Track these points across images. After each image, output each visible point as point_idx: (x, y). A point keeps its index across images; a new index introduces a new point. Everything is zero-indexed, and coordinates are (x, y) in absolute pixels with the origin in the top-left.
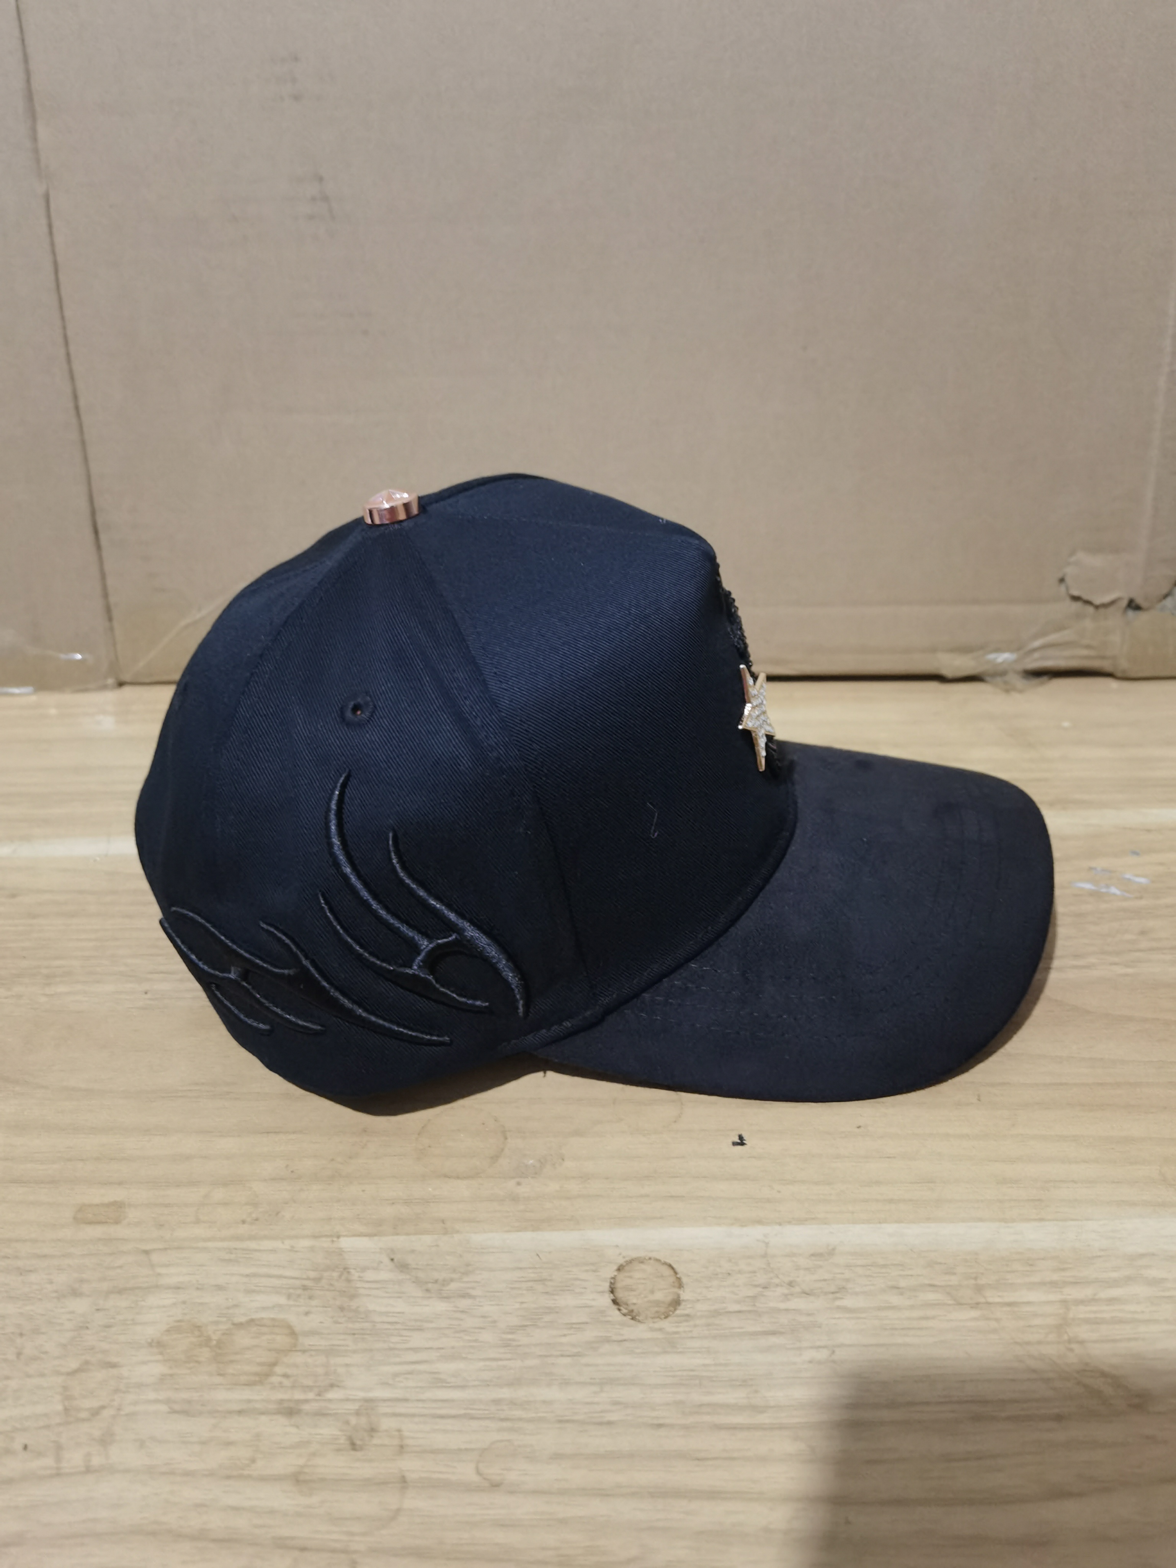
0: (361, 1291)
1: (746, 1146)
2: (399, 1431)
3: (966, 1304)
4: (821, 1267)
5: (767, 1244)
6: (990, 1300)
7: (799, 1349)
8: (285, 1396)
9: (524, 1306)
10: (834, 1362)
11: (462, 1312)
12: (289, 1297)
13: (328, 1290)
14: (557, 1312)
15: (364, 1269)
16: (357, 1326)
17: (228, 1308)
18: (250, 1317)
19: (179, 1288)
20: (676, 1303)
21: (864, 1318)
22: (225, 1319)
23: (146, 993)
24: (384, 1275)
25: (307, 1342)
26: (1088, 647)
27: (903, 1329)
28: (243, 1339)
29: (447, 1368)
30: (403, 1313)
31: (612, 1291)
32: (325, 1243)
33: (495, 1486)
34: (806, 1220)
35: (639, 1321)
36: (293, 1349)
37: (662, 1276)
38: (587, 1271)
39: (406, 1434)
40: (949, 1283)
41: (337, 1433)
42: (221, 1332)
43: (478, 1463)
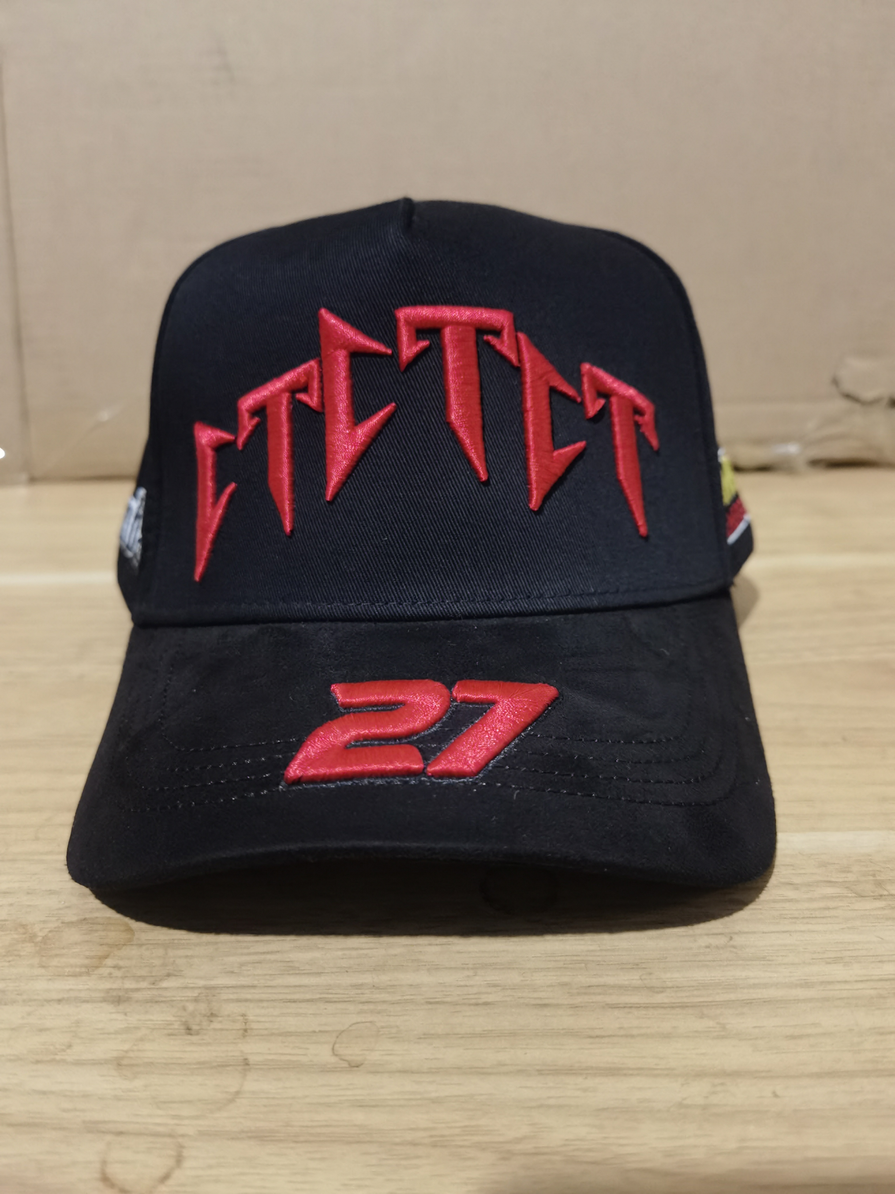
2: (243, 1015)
3: (868, 896)
8: (115, 986)
10: (734, 947)
17: (60, 909)
21: (761, 909)
22: (54, 919)
25: (144, 937)
27: (803, 918)
28: (72, 936)
31: (483, 890)
33: (355, 1066)
35: (514, 914)
36: (128, 943)
39: (251, 1018)
40: (846, 879)
41: (171, 1018)
42: (48, 930)
43: (335, 1043)
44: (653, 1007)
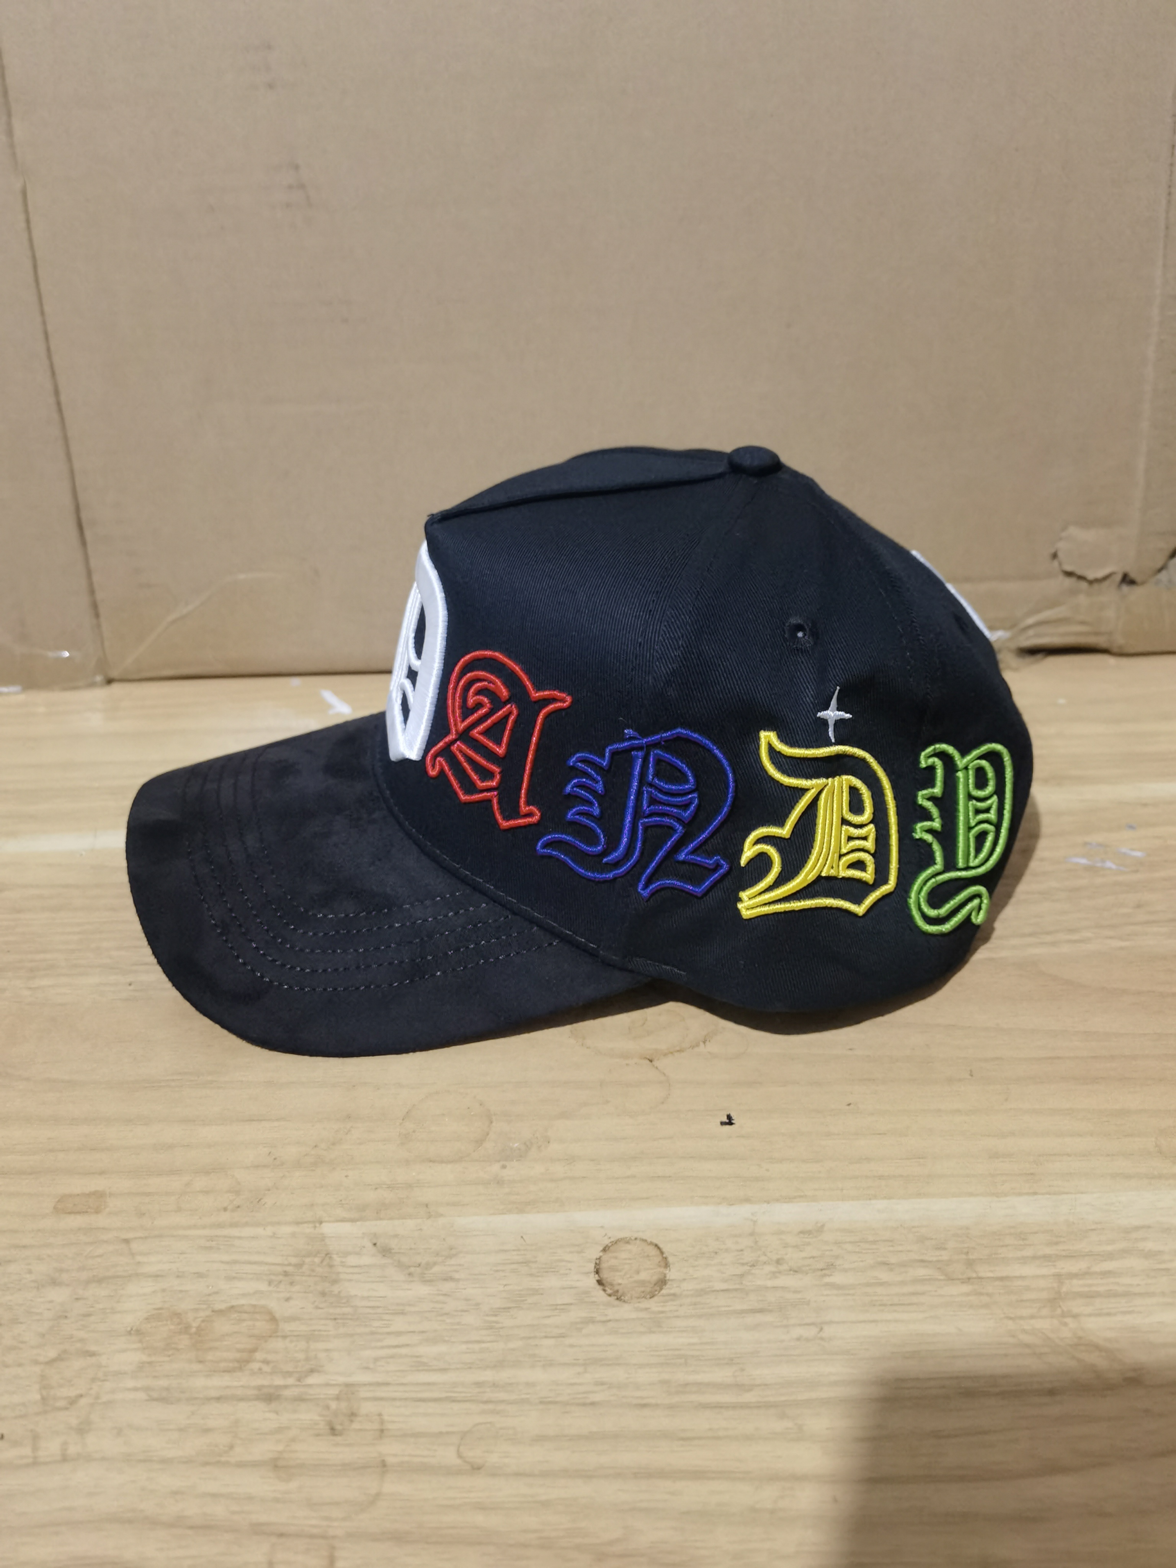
0: (342, 1276)
1: (733, 1126)
2: (380, 1415)
3: (959, 1279)
4: (809, 1244)
5: (755, 1222)
6: (981, 1275)
7: (786, 1326)
8: (266, 1383)
9: (507, 1288)
10: (822, 1339)
11: (445, 1295)
12: (270, 1283)
13: (309, 1276)
14: (542, 1294)
15: (347, 1254)
16: (338, 1311)
17: (209, 1295)
18: (229, 1305)
19: (157, 1276)
20: (662, 1282)
21: (853, 1295)
22: (204, 1306)
23: (130, 985)
24: (366, 1260)
25: (287, 1327)
26: (1082, 623)
27: (891, 1305)
28: (222, 1326)
29: (428, 1351)
30: (385, 1297)
31: (597, 1272)
32: (308, 1229)
33: (476, 1469)
34: (795, 1197)
35: (624, 1301)
36: (273, 1334)
37: (648, 1256)
38: (571, 1252)
39: (386, 1418)
40: (940, 1258)
41: (317, 1418)
42: (201, 1319)
43: (459, 1446)
44: (742, 1407)
